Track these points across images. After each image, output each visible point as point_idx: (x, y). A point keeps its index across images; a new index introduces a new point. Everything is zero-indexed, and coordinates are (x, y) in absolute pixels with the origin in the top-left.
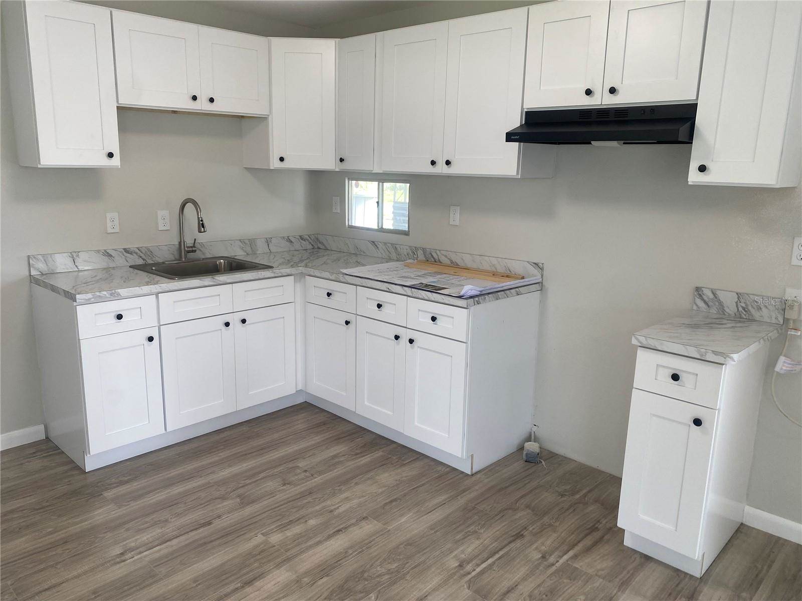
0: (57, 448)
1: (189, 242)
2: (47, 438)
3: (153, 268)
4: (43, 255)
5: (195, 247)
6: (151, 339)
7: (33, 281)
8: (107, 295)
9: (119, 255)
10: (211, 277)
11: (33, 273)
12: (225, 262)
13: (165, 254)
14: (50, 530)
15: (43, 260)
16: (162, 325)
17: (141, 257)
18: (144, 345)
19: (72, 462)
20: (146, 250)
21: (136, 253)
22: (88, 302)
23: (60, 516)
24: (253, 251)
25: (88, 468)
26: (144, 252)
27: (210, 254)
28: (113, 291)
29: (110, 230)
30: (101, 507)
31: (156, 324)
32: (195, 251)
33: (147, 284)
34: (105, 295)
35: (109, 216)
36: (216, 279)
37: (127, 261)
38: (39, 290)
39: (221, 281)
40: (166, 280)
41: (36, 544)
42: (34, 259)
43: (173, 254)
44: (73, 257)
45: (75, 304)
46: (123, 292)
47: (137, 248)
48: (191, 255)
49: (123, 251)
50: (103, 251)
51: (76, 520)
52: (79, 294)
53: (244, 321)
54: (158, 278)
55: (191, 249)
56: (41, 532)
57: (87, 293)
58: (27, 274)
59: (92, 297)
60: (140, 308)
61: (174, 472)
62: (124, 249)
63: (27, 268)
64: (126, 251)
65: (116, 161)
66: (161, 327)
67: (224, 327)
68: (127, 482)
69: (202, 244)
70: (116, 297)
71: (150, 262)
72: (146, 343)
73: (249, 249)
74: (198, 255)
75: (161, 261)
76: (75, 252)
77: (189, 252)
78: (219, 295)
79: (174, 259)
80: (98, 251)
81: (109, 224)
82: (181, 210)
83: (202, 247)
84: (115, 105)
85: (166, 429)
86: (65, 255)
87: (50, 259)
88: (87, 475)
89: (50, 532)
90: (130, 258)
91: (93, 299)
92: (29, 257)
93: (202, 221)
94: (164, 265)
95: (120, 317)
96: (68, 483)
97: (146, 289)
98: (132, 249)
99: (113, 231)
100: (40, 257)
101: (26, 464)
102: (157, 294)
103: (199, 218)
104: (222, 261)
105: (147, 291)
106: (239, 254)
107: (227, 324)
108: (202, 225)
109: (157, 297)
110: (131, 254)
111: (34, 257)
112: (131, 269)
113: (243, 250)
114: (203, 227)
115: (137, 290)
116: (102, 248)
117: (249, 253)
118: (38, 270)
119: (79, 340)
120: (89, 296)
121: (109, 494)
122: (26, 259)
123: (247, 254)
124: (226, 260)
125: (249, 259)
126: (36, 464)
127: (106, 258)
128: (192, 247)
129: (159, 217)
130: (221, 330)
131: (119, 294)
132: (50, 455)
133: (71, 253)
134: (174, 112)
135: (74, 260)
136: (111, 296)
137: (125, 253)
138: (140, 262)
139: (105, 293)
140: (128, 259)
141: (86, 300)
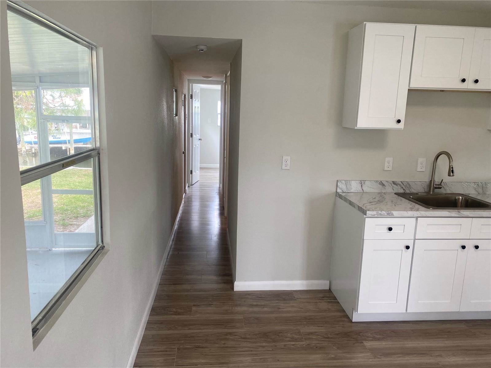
0: (335, 298)
1: (437, 180)
2: (330, 289)
3: (411, 197)
4: (345, 181)
5: (441, 185)
6: (408, 247)
7: (337, 195)
8: (386, 214)
9: (389, 185)
10: (457, 210)
11: (339, 191)
12: (462, 198)
13: (419, 188)
14: (333, 356)
15: (344, 183)
16: (417, 239)
17: (402, 188)
18: (402, 250)
19: (344, 311)
20: (406, 183)
21: (400, 185)
22: (373, 217)
23: (338, 348)
24: (483, 192)
25: (354, 320)
26: (405, 185)
27: (450, 190)
28: (389, 212)
29: (386, 169)
30: (362, 352)
31: (413, 238)
32: (440, 188)
33: (411, 209)
34: (384, 214)
35: (387, 159)
36: (461, 213)
37: (393, 190)
38: (340, 202)
39: (464, 215)
40: (424, 208)
41: (324, 363)
42: (340, 183)
43: (424, 188)
44: (361, 183)
45: (365, 216)
46: (395, 213)
47: (401, 182)
48: (436, 190)
49: (392, 183)
50: (380, 182)
51: (348, 356)
52: (369, 211)
53: (477, 247)
54: (417, 206)
55: (438, 186)
56: (328, 355)
57: (373, 210)
58: (335, 191)
59: (376, 213)
60: (404, 225)
61: (410, 344)
62: (393, 182)
63: (336, 187)
64: (394, 183)
65: (401, 125)
66: (416, 240)
67: (461, 249)
68: (378, 340)
69: (446, 184)
70: (390, 216)
71: (408, 191)
72: (404, 249)
73: (480, 190)
74: (442, 191)
75: (415, 191)
76: (363, 181)
77: (436, 188)
78: (461, 225)
79: (424, 192)
80: (377, 181)
81: (386, 164)
82: (436, 158)
83: (445, 185)
84: (408, 88)
85: (406, 310)
86: (357, 182)
87: (349, 183)
88: (353, 324)
89: (333, 357)
90: (396, 188)
91: (376, 215)
92: (337, 181)
93: (452, 168)
94: (417, 195)
95: (390, 229)
96: (343, 326)
97: (410, 213)
98: (398, 182)
99: (388, 169)
100: (343, 182)
101: (319, 303)
102: (417, 218)
103: (450, 166)
104: (460, 197)
105: (411, 215)
106: (473, 193)
107: (464, 247)
108: (451, 171)
109: (417, 220)
110: (397, 185)
111: (340, 181)
112: (396, 196)
113: (476, 190)
114: (453, 173)
115: (405, 213)
116: (380, 179)
117: (480, 193)
118: (341, 189)
119: (363, 239)
120: (375, 213)
121: (368, 344)
122: (336, 182)
123: (479, 194)
124: (464, 197)
125: (479, 198)
126: (324, 305)
127: (380, 186)
128: (439, 185)
129: (419, 162)
130: (458, 250)
131: (392, 214)
132: (332, 302)
133: (361, 181)
134: (442, 91)
135: (362, 185)
136: (388, 215)
137: (392, 184)
138: (401, 191)
139: (384, 212)
140: (394, 188)
141: (372, 215)
